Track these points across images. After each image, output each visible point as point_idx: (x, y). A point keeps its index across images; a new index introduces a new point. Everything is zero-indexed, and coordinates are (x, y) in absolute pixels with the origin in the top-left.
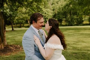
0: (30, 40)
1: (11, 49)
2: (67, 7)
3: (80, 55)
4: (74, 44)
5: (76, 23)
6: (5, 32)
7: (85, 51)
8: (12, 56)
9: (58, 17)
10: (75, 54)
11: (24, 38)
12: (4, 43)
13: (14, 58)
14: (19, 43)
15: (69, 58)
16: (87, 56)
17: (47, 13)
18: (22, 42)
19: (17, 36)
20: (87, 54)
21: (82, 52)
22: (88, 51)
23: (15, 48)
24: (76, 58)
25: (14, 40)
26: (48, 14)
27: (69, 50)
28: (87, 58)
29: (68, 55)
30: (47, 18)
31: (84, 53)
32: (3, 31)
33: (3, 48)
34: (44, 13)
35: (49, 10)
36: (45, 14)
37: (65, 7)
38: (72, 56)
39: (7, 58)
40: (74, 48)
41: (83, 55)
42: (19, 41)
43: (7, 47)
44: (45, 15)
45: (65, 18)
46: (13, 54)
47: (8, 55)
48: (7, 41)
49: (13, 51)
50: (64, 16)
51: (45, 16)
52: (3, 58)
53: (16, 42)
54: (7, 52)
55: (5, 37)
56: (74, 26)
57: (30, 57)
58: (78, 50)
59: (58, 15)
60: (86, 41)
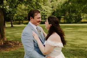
0: (29, 36)
1: (11, 45)
2: (66, 4)
3: (77, 52)
4: (72, 41)
5: (74, 21)
6: (5, 29)
7: (82, 49)
8: (12, 52)
9: (57, 14)
10: (73, 51)
11: (23, 34)
12: (4, 39)
13: (14, 53)
14: (18, 39)
15: (67, 55)
16: (85, 53)
17: (46, 10)
18: (21, 39)
19: (16, 32)
20: (84, 51)
21: (80, 49)
22: (85, 48)
23: (14, 44)
24: (73, 54)
25: (14, 36)
26: (47, 12)
27: (67, 47)
28: (84, 55)
29: (66, 52)
30: (46, 16)
31: (82, 50)
32: (2, 27)
33: (3, 44)
34: (43, 10)
35: (48, 7)
36: (44, 11)
37: (64, 5)
38: (70, 53)
39: (7, 53)
40: (72, 45)
41: (80, 52)
42: (18, 37)
43: (7, 43)
44: (44, 12)
45: (64, 15)
46: (12, 50)
47: (7, 50)
48: (7, 37)
49: (12, 47)
51: (44, 13)
52: (2, 54)
53: (15, 38)
54: (6, 48)
55: (4, 33)
56: (72, 23)
57: (30, 52)
58: (76, 47)
59: (57, 12)
60: (84, 38)
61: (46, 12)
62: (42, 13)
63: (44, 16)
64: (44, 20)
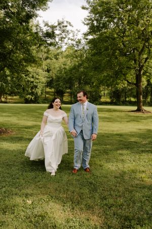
2: (74, 71)
9: (56, 85)
17: (37, 76)
26: (38, 79)
30: (36, 87)
34: (31, 75)
35: (40, 71)
36: (33, 77)
37: (71, 70)
44: (32, 80)
45: (70, 88)
50: (68, 85)
51: (32, 82)
59: (57, 81)
61: (37, 81)
62: (28, 81)
63: (32, 88)
64: (30, 96)
